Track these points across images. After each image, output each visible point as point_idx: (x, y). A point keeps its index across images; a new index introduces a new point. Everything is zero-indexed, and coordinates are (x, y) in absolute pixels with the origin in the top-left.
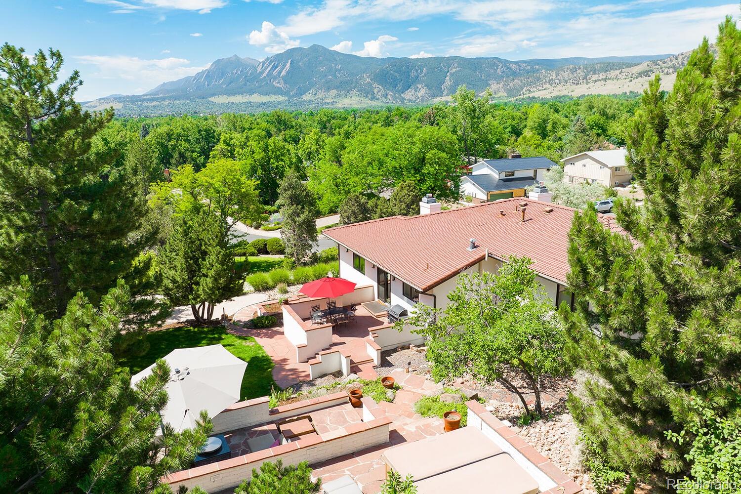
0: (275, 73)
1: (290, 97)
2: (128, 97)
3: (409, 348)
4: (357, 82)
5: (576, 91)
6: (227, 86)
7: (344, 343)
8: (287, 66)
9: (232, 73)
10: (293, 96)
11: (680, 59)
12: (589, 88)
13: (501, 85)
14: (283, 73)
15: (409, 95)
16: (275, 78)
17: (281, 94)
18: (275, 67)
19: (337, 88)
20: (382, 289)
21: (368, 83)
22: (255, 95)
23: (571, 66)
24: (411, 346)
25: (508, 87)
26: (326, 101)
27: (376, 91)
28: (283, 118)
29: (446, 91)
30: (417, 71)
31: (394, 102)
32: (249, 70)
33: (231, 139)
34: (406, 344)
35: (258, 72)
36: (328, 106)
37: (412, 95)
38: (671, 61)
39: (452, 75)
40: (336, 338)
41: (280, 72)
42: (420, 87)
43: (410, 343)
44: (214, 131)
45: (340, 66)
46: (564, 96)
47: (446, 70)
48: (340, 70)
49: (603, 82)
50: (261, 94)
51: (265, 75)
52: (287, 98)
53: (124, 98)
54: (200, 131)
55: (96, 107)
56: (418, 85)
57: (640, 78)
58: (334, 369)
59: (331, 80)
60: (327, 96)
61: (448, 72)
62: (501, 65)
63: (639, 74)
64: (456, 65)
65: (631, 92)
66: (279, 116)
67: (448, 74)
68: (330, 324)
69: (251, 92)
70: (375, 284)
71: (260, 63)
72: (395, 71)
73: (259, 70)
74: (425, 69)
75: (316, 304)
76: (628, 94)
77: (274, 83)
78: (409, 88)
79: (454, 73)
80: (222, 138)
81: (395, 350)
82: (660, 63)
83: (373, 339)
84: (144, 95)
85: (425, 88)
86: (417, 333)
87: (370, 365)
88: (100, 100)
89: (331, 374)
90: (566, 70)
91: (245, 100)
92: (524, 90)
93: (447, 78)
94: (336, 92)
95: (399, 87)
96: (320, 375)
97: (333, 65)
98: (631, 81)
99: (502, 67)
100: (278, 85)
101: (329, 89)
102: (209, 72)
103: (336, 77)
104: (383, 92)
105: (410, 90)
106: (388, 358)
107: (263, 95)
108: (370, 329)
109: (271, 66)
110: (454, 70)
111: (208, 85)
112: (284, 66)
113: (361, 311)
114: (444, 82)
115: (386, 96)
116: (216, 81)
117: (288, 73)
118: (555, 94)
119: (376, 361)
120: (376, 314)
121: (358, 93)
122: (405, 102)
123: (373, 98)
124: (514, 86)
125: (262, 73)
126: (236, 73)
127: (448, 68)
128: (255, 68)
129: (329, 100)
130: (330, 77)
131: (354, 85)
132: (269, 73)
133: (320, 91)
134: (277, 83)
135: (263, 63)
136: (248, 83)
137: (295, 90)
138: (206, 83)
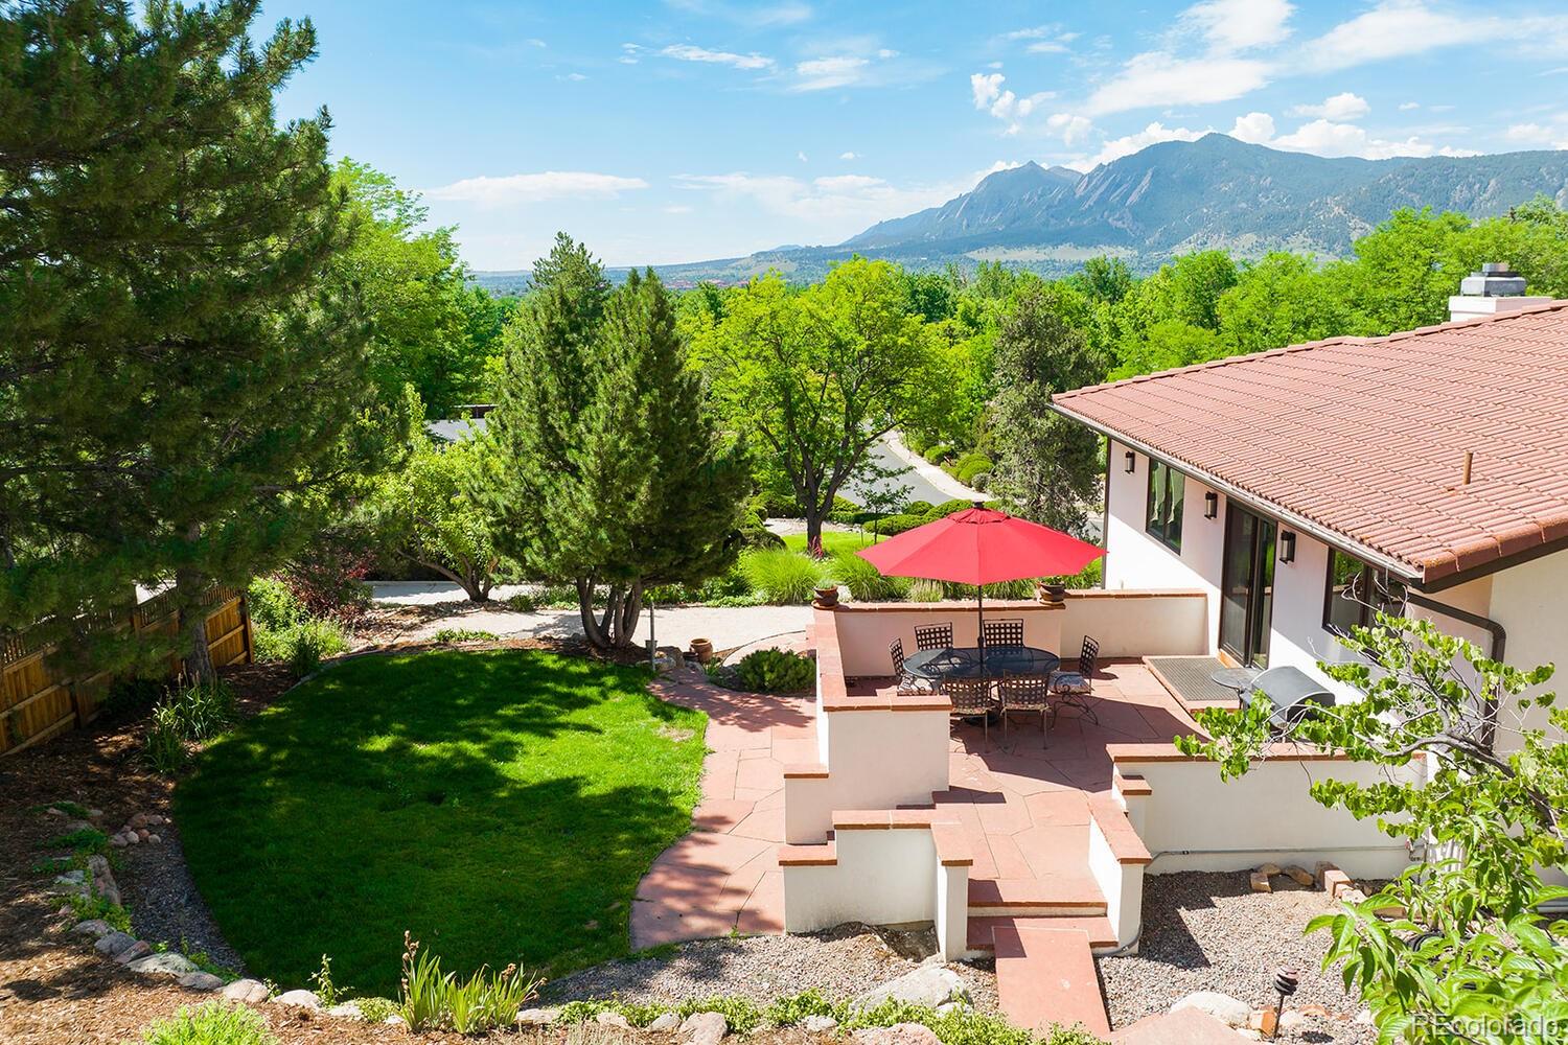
0: (1114, 198)
2: (808, 249)
3: (1316, 885)
4: (1307, 216)
6: (1008, 226)
7: (998, 798)
8: (1143, 183)
9: (1021, 201)
10: (1151, 248)
14: (1134, 198)
16: (1113, 210)
17: (1124, 244)
18: (1115, 186)
19: (1256, 229)
20: (1238, 611)
21: (1338, 217)
22: (1065, 247)
24: (1331, 876)
27: (1355, 236)
28: (1111, 276)
30: (1470, 187)
32: (1059, 192)
33: (980, 311)
34: (1309, 862)
35: (1077, 196)
40: (969, 770)
41: (1127, 195)
43: (1326, 858)
44: (947, 296)
45: (1269, 180)
48: (1268, 190)
50: (1079, 244)
51: (1091, 202)
52: (1136, 252)
53: (802, 251)
54: (914, 293)
55: (749, 268)
58: (900, 909)
59: (1244, 213)
61: (1561, 186)
66: (1100, 273)
67: (1560, 192)
68: (946, 700)
69: (1057, 240)
70: (1215, 594)
71: (1083, 176)
72: (1411, 190)
73: (1080, 192)
74: (1492, 182)
75: (941, 621)
77: (1110, 220)
80: (961, 307)
81: (1237, 883)
83: (1122, 803)
84: (839, 247)
86: (1355, 805)
87: (1087, 931)
88: (757, 255)
89: (880, 929)
91: (1042, 257)
94: (1255, 238)
96: (826, 922)
97: (1252, 179)
100: (1120, 224)
101: (1236, 232)
102: (971, 199)
103: (1256, 204)
106: (1192, 919)
107: (1082, 246)
108: (1114, 750)
109: (1107, 183)
111: (968, 226)
112: (1137, 182)
113: (1128, 686)
116: (986, 217)
117: (1144, 197)
119: (1120, 920)
120: (1191, 705)
121: (1310, 241)
123: (1347, 252)
125: (1086, 198)
126: (1029, 200)
127: (1562, 177)
128: (1072, 189)
130: (1244, 205)
131: (1300, 221)
132: (1102, 199)
133: (1216, 237)
134: (1118, 220)
135: (1091, 176)
136: (1053, 221)
137: (1157, 235)
138: (965, 223)
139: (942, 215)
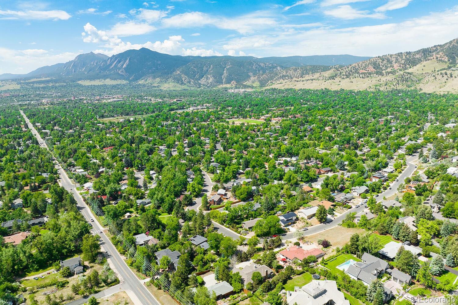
0: (119, 65)
1: (130, 81)
4: (171, 73)
5: (297, 85)
6: (88, 73)
8: (127, 62)
9: (91, 64)
10: (132, 81)
11: (350, 68)
12: (304, 84)
13: (256, 78)
14: (124, 66)
15: (203, 81)
16: (119, 69)
17: (124, 79)
18: (119, 62)
19: (159, 76)
21: (179, 74)
22: (108, 80)
23: (294, 67)
25: (260, 79)
26: (154, 85)
27: (183, 79)
29: (224, 79)
30: (207, 67)
31: (195, 86)
32: (102, 62)
35: (108, 64)
36: (155, 89)
37: (205, 82)
38: (345, 69)
39: (228, 69)
41: (123, 65)
42: (209, 77)
45: (160, 62)
46: (291, 89)
47: (224, 67)
48: (160, 65)
49: (311, 81)
50: (112, 79)
51: (112, 66)
52: (128, 82)
56: (208, 76)
57: (330, 80)
60: (154, 82)
61: (225, 67)
62: (255, 64)
63: (329, 77)
64: (229, 64)
65: (325, 88)
67: (225, 69)
69: (105, 77)
71: (109, 58)
72: (194, 67)
73: (108, 62)
74: (211, 66)
76: (324, 90)
77: (119, 72)
78: (203, 77)
79: (228, 68)
82: (340, 70)
85: (212, 77)
90: (291, 69)
91: (102, 84)
92: (269, 82)
93: (225, 71)
94: (159, 79)
95: (197, 76)
97: (156, 61)
98: (325, 81)
99: (256, 65)
101: (154, 77)
102: (74, 62)
103: (158, 69)
104: (187, 80)
105: (203, 78)
107: (113, 80)
109: (116, 61)
110: (228, 67)
111: (75, 71)
112: (125, 61)
114: (223, 74)
115: (189, 82)
116: (80, 69)
117: (128, 66)
118: (286, 87)
121: (173, 80)
122: (201, 86)
123: (182, 84)
124: (263, 78)
125: (111, 64)
126: (93, 64)
127: (225, 65)
128: (106, 61)
129: (156, 85)
130: (155, 69)
131: (170, 75)
132: (115, 66)
133: (149, 78)
134: (121, 72)
135: (111, 58)
136: (102, 71)
137: (133, 77)
138: (73, 70)
139: (65, 67)
